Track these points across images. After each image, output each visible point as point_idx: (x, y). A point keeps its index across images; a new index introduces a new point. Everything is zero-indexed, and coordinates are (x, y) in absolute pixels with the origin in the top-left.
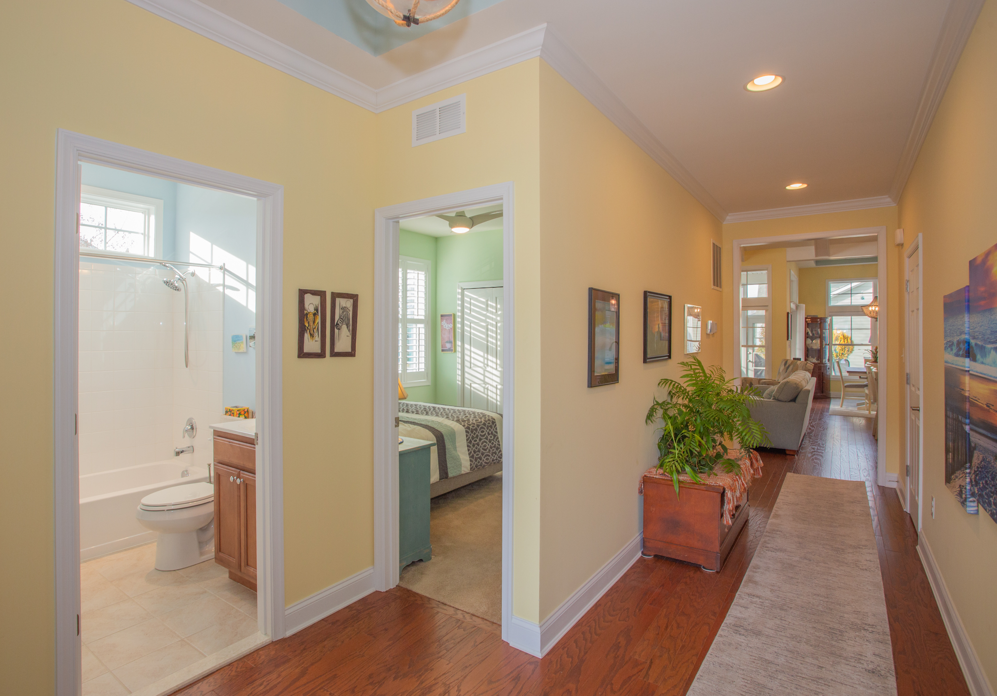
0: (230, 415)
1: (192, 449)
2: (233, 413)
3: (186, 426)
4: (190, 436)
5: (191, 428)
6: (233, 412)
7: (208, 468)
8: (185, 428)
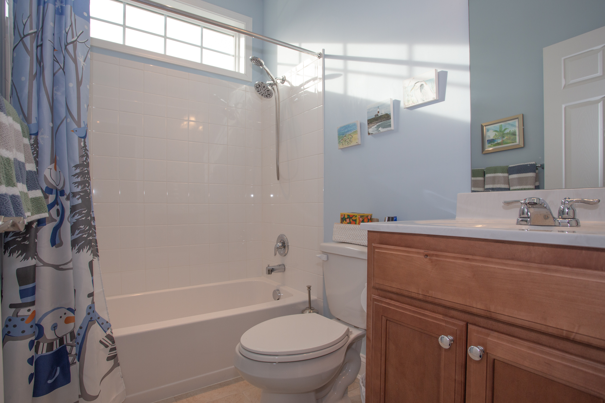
0: (350, 223)
1: (282, 268)
2: (356, 220)
3: (277, 243)
4: (281, 254)
5: (283, 245)
6: (354, 218)
7: (307, 291)
8: (276, 245)
